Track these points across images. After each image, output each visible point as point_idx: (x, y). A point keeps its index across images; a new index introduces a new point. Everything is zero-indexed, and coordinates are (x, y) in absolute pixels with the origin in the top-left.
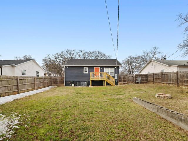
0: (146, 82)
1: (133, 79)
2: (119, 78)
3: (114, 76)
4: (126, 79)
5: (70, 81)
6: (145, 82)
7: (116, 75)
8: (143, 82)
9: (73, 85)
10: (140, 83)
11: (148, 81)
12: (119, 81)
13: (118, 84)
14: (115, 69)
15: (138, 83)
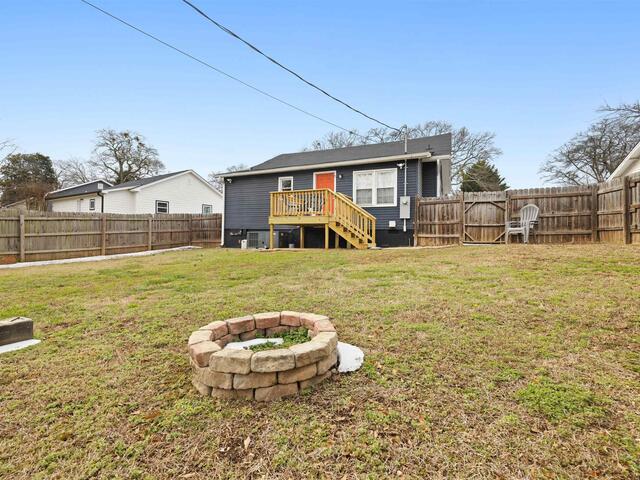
0: (589, 235)
1: (500, 218)
2: (422, 216)
3: (395, 205)
4: (455, 221)
5: (237, 230)
6: (580, 231)
7: (406, 199)
8: (566, 231)
9: (244, 243)
10: (526, 238)
11: (601, 226)
12: (422, 229)
13: (412, 245)
14: (401, 172)
15: (516, 238)
